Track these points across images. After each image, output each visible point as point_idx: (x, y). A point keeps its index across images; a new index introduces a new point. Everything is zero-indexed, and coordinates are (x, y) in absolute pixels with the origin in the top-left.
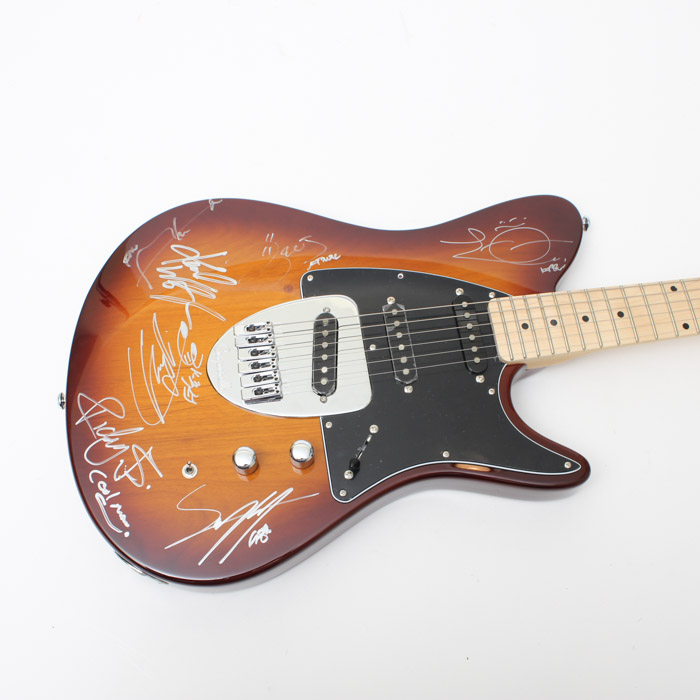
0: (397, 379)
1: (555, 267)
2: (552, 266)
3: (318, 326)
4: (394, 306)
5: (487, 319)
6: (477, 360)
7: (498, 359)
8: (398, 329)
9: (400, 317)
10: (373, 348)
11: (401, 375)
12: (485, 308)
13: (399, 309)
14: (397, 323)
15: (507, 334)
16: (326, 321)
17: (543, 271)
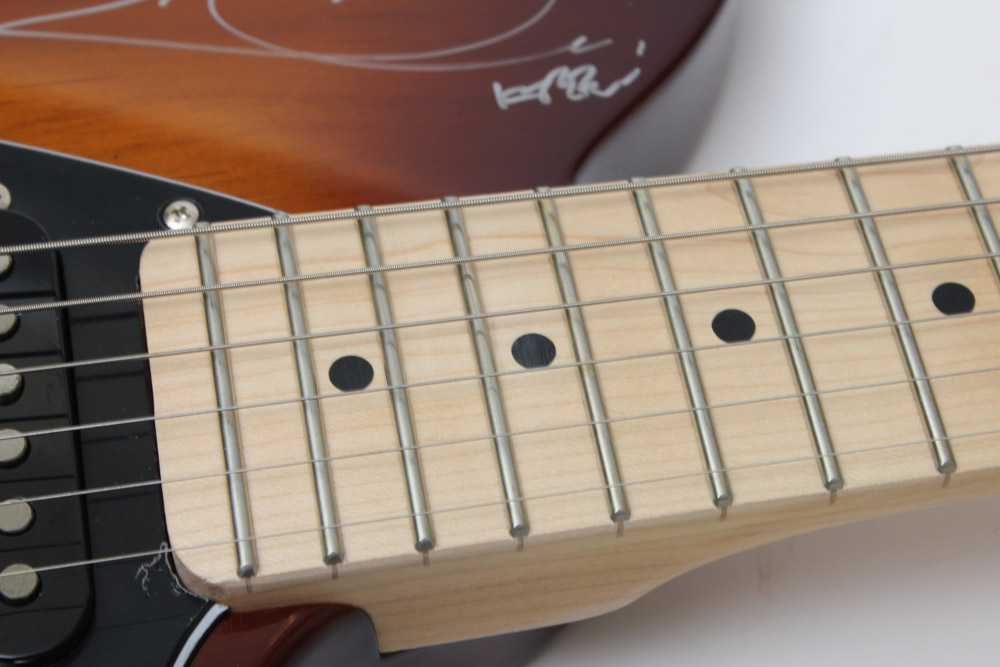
1: (579, 83)
2: (564, 76)
15: (227, 419)
17: (504, 97)
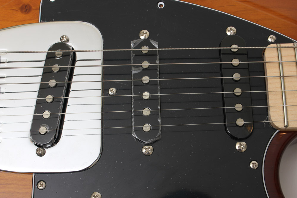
0: (134, 135)
3: (50, 58)
4: (146, 42)
5: (262, 69)
6: (240, 122)
7: (268, 124)
8: (145, 72)
9: (150, 56)
10: (112, 91)
11: (140, 131)
12: (260, 55)
13: (151, 46)
14: (146, 64)
16: (59, 53)
